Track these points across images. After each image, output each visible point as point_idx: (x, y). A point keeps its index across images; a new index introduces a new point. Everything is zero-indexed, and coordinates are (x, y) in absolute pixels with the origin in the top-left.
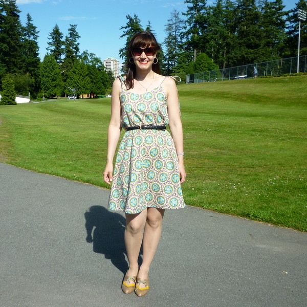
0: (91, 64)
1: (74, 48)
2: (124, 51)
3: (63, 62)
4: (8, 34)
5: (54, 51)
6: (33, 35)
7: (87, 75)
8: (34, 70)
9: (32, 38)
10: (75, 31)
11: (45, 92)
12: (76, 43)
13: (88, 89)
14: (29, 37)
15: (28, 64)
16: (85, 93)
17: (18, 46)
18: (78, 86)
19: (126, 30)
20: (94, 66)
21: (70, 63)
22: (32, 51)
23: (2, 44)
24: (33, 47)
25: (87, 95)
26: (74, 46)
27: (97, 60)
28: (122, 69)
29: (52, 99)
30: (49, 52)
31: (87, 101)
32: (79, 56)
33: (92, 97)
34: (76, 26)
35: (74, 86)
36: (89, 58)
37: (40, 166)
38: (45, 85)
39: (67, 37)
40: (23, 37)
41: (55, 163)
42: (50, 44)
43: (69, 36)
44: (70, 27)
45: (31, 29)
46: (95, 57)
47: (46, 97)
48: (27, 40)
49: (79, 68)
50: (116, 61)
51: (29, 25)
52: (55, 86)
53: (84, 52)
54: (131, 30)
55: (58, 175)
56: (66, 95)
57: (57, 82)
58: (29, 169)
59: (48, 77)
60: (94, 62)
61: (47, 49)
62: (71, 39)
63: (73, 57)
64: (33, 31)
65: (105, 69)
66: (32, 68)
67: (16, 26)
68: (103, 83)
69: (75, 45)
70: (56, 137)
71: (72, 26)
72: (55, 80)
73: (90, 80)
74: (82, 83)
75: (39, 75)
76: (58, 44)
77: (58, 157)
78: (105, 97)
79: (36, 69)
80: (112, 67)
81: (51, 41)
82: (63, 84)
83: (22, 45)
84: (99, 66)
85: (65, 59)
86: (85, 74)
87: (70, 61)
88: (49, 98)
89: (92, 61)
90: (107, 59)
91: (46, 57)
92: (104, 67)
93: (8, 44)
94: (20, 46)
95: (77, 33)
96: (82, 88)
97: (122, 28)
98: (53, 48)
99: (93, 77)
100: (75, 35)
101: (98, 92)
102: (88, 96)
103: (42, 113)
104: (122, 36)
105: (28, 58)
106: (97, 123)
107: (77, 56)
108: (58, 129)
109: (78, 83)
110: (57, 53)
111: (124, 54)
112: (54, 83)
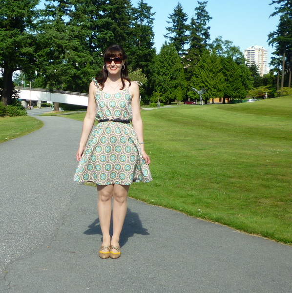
0: (226, 55)
1: (203, 34)
2: (275, 36)
3: (187, 54)
4: (114, 18)
5: (175, 39)
6: (148, 18)
7: (219, 72)
8: (147, 66)
9: (145, 23)
10: (205, 11)
11: (161, 96)
12: (206, 27)
13: (220, 91)
14: (142, 21)
15: (140, 57)
16: (216, 97)
17: (127, 33)
18: (206, 86)
19: (279, 6)
20: (230, 58)
21: (196, 55)
22: (145, 39)
23: (106, 32)
24: (146, 34)
25: (218, 99)
26: (203, 32)
27: (235, 50)
28: (272, 62)
29: (170, 104)
30: (168, 41)
31: (218, 108)
32: (209, 45)
33: (226, 101)
34: (206, 3)
35: (200, 87)
36: (224, 47)
37: (152, 196)
38: (161, 85)
39: (193, 19)
40: (133, 22)
41: (171, 193)
42: (169, 29)
43: (196, 17)
44: (198, 6)
45: (145, 10)
46: (232, 46)
47: (161, 102)
48: (139, 26)
49: (209, 61)
50: (262, 50)
51: (141, 5)
52: (175, 87)
53: (217, 39)
54: (286, 5)
55: (175, 209)
56: (189, 100)
57: (177, 81)
58: (137, 198)
59: (166, 75)
60: (231, 53)
61: (165, 36)
62: (199, 21)
63: (200, 46)
64: (147, 12)
65: (246, 62)
66: (144, 63)
67: (125, 7)
68: (242, 82)
69: (204, 30)
70: (174, 156)
71: (201, 3)
72: (175, 79)
73: (224, 78)
74: (212, 82)
75: (154, 72)
76: (180, 29)
77: (177, 184)
78: (245, 101)
79: (150, 64)
80: (257, 60)
81: (171, 25)
82: (185, 83)
83: (132, 32)
84: (238, 58)
85: (189, 50)
86: (218, 70)
87: (197, 52)
88: (166, 103)
89: (227, 52)
90: (249, 48)
91: (164, 47)
92: (245, 60)
93: (114, 30)
94: (129, 34)
95: (207, 13)
96: (213, 89)
97: (274, 2)
98: (174, 35)
99: (228, 73)
100: (205, 16)
101: (234, 94)
102: (220, 100)
103: (155, 123)
104: (273, 15)
105: (139, 49)
106: (233, 138)
107: (207, 45)
108: (178, 146)
109: (207, 82)
110: (178, 42)
111: (274, 40)
112: (174, 83)
